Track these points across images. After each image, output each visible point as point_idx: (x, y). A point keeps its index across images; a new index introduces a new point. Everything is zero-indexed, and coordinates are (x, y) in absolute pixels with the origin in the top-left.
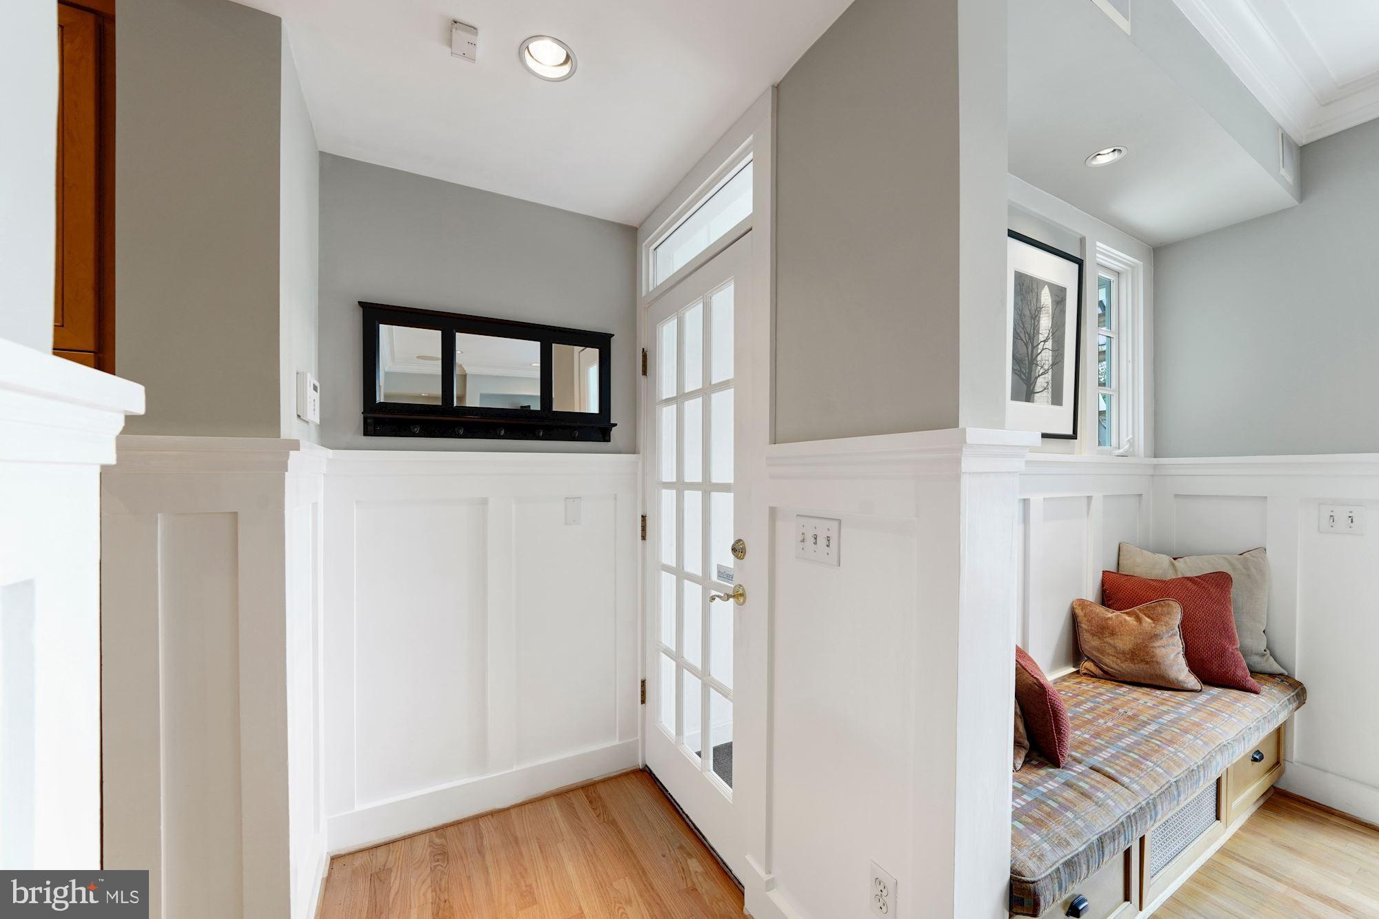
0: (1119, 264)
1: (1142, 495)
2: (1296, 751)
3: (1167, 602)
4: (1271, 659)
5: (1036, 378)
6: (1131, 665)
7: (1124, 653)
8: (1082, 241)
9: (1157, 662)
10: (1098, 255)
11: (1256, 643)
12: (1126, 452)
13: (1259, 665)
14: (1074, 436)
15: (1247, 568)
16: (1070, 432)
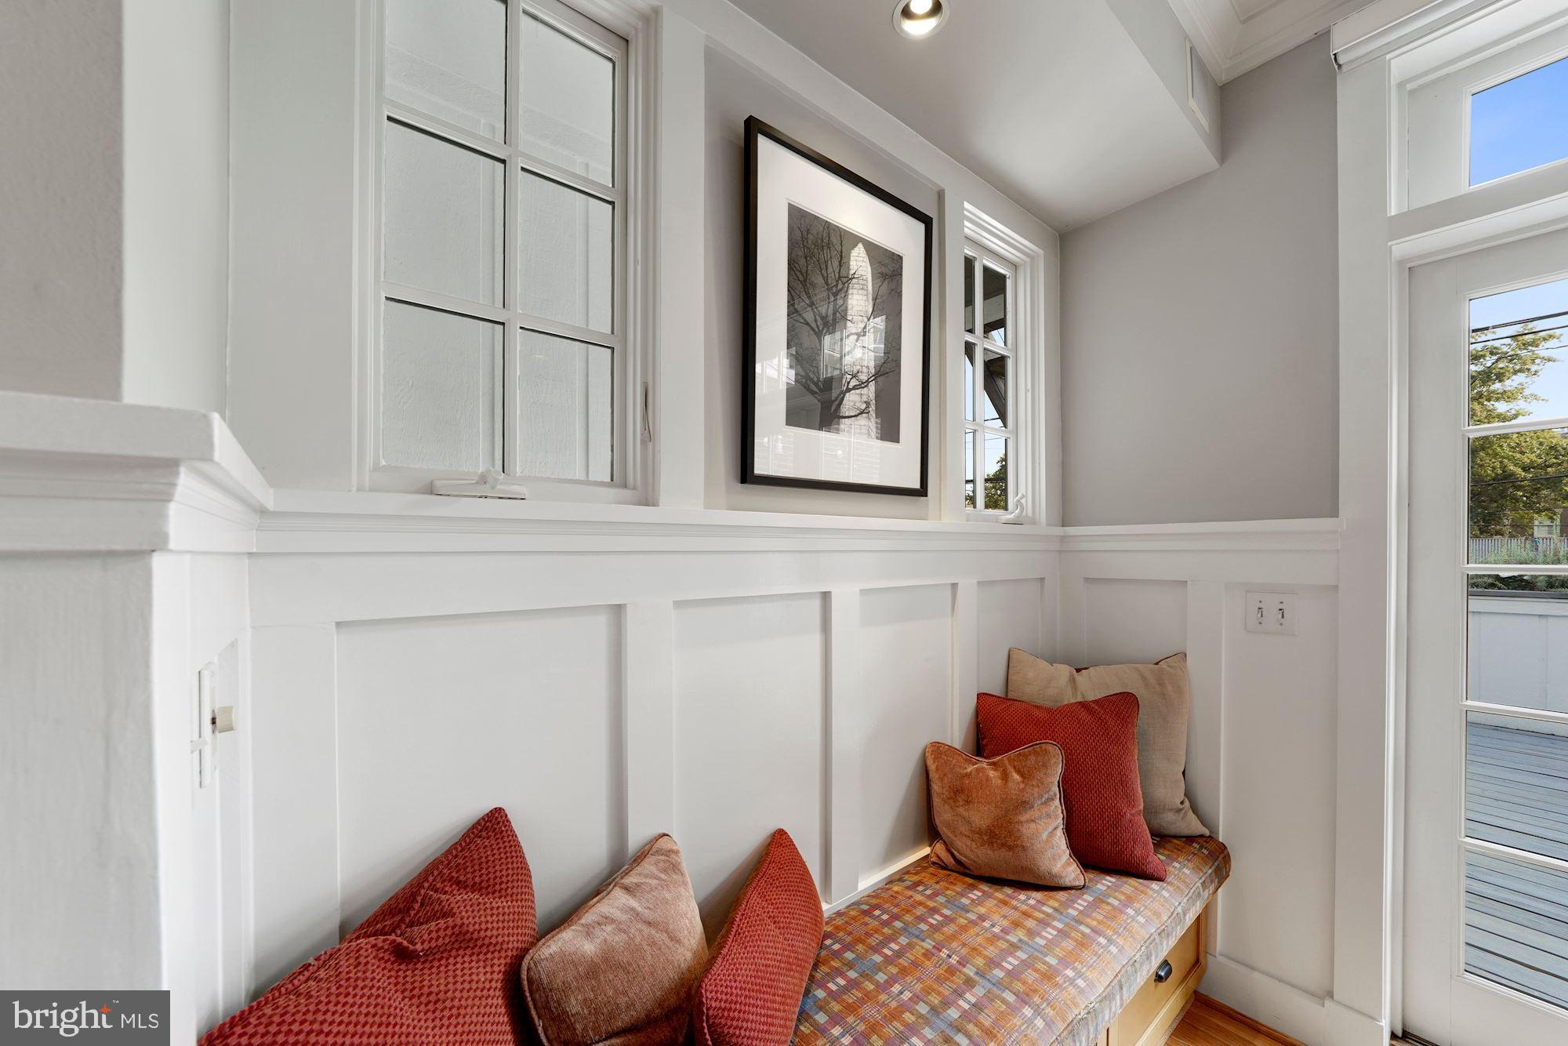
0: (1017, 254)
1: (1044, 578)
2: (1220, 938)
3: (1044, 746)
4: (1191, 815)
5: (844, 393)
6: (989, 852)
7: (980, 832)
8: (941, 195)
9: (1023, 847)
10: (966, 223)
11: (1169, 792)
12: (1018, 517)
13: (1174, 826)
14: (922, 491)
15: (1161, 684)
16: (917, 485)
